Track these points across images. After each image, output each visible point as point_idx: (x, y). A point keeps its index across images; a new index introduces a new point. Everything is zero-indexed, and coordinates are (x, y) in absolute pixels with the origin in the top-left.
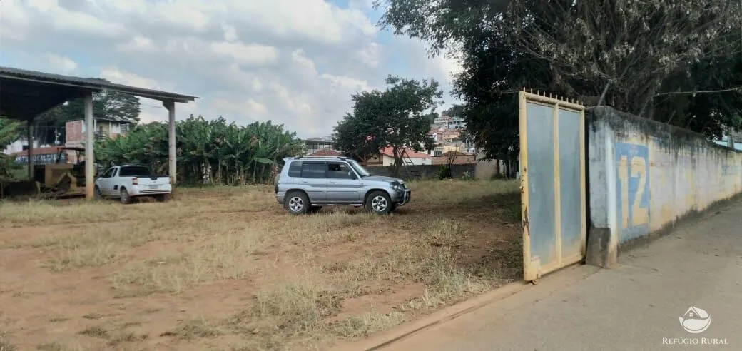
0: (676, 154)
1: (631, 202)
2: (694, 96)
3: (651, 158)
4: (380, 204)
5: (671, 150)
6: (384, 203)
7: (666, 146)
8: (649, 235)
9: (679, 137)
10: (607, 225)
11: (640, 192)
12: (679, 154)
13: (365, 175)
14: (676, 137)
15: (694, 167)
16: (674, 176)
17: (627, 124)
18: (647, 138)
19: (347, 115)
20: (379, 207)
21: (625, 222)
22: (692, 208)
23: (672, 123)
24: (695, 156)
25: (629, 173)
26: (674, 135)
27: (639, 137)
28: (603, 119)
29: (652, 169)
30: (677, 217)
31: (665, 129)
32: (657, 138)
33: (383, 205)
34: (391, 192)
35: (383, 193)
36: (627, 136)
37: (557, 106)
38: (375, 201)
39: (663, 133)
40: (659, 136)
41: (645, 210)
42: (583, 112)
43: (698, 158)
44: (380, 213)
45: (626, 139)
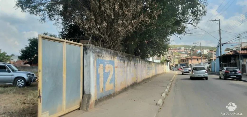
0: (128, 63)
1: (105, 82)
2: (133, 43)
3: (116, 65)
4: (21, 83)
5: (125, 62)
6: (23, 82)
7: (123, 60)
8: (114, 94)
9: (129, 57)
10: (90, 92)
11: (110, 78)
12: (129, 63)
13: (16, 71)
14: (128, 58)
15: (136, 68)
16: (127, 71)
17: (103, 52)
18: (114, 58)
19: (26, 47)
20: (20, 84)
21: (101, 90)
22: (135, 81)
23: (126, 53)
24: (136, 64)
25: (104, 70)
26: (126, 56)
27: (110, 57)
28: (89, 49)
29: (116, 69)
30: (128, 86)
31: (123, 54)
32: (119, 58)
33: (22, 83)
34: (26, 78)
35: (22, 78)
36: (104, 56)
37: (65, 43)
38: (19, 82)
39: (122, 56)
40: (120, 57)
41: (112, 85)
42: (82, 47)
43: (138, 65)
44: (20, 87)
45: (103, 58)
